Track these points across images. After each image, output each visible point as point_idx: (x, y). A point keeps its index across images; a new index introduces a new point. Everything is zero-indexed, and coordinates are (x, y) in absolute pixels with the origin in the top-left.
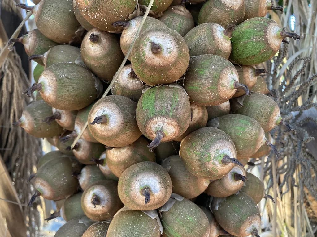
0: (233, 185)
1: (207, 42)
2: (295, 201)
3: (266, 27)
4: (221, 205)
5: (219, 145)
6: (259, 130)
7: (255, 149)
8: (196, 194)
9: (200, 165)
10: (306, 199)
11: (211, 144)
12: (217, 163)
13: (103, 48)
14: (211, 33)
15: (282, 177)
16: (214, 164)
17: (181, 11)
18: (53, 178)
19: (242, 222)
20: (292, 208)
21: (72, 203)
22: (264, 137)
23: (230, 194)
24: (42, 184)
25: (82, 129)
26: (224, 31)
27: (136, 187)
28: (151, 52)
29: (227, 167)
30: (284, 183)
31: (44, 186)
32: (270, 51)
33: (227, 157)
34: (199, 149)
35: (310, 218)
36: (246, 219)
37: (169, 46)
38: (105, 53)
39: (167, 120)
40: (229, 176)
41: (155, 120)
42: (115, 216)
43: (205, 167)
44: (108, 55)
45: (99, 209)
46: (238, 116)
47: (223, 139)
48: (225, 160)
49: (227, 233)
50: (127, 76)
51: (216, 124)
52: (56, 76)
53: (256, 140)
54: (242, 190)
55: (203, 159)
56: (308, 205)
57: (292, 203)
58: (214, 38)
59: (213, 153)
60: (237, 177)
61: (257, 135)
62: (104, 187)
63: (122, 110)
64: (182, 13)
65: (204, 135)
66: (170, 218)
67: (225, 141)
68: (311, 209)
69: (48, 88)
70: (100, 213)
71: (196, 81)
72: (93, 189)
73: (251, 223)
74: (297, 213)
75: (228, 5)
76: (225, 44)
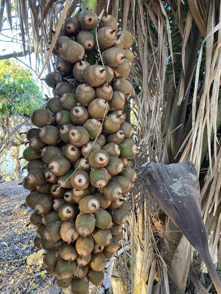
0: (119, 203)
1: (113, 152)
2: (145, 223)
3: (132, 147)
4: (114, 212)
5: (117, 188)
6: (129, 182)
7: (128, 189)
8: (106, 208)
9: (111, 196)
10: (152, 221)
11: (114, 188)
12: (116, 195)
13: (76, 152)
14: (114, 148)
15: (137, 204)
16: (115, 195)
17: (102, 137)
18: (45, 204)
19: (122, 218)
20: (143, 227)
21: (50, 216)
22: (131, 185)
23: (118, 207)
24: (39, 207)
25: (63, 183)
26: (118, 148)
27: (90, 204)
28: (99, 160)
29: (119, 196)
30: (138, 207)
31: (41, 208)
32: (133, 155)
33: (119, 192)
34: (110, 190)
35: (154, 234)
36: (124, 216)
37: (105, 158)
38: (76, 154)
39: (103, 181)
40: (118, 200)
41: (99, 181)
42: (77, 217)
43: (112, 196)
44: (77, 155)
45: (69, 215)
46: (122, 177)
47: (118, 186)
48: (119, 194)
49: (116, 223)
50: (84, 163)
51: (114, 180)
52: (59, 163)
53: (128, 186)
54: (122, 206)
55: (112, 194)
56: (153, 224)
57: (143, 223)
58: (115, 150)
59: (115, 191)
60: (121, 200)
61: (128, 184)
62: (70, 206)
63: (86, 177)
64: (103, 138)
65: (112, 185)
66: (98, 216)
67: (119, 187)
68: (155, 227)
69: (55, 168)
70: (69, 217)
71: (110, 167)
72: (66, 207)
73: (125, 218)
74: (146, 230)
75: (119, 137)
76: (118, 152)
